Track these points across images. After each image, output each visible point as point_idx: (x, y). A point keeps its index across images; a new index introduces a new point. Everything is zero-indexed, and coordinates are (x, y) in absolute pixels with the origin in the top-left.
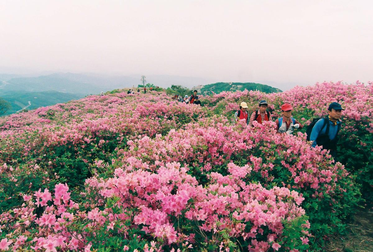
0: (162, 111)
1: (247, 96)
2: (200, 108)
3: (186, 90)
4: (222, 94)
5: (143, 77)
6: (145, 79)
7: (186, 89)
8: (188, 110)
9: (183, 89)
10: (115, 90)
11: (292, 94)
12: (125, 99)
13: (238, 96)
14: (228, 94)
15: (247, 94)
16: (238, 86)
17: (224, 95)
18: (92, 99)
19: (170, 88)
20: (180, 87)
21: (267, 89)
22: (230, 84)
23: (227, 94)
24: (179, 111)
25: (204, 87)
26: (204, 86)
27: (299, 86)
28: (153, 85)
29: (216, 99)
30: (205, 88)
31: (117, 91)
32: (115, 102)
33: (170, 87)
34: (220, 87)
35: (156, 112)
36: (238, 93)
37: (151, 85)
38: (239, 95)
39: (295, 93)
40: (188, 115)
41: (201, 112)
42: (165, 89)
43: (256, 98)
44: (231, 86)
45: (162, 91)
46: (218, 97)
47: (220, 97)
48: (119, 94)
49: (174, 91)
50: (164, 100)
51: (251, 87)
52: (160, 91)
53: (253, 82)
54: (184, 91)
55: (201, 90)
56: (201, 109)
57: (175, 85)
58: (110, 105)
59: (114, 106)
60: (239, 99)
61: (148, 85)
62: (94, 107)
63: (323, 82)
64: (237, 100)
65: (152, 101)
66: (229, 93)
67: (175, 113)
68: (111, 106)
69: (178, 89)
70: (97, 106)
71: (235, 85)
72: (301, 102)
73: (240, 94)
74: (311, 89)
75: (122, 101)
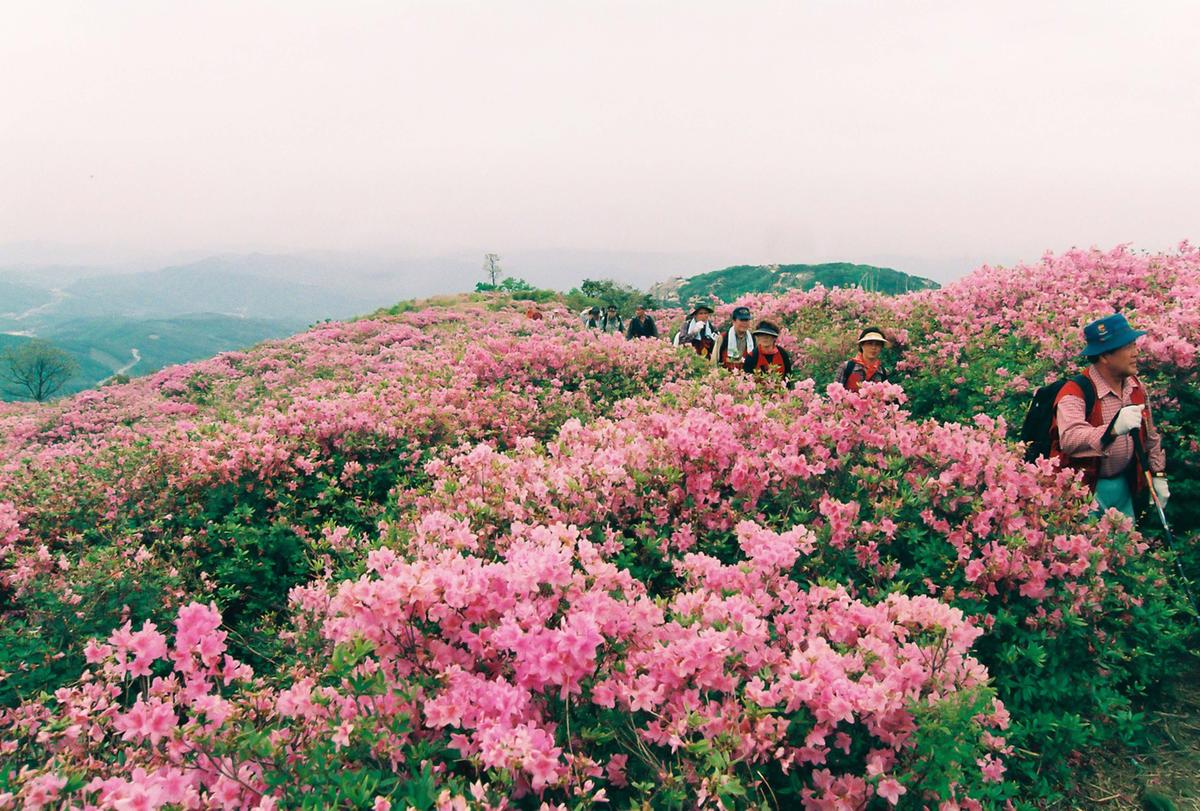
0: (546, 362)
1: (824, 306)
2: (668, 351)
3: (629, 295)
4: (741, 300)
5: (492, 258)
6: (496, 263)
7: (630, 291)
8: (630, 357)
9: (621, 292)
10: (404, 302)
11: (965, 294)
12: (435, 330)
13: (795, 306)
14: (763, 304)
15: (821, 298)
16: (799, 276)
18: (327, 333)
19: (580, 290)
20: (609, 284)
21: (891, 282)
22: (774, 272)
23: (759, 304)
24: (602, 363)
25: (688, 283)
26: (688, 280)
27: (992, 266)
28: (522, 282)
29: (723, 320)
30: (690, 286)
31: (410, 305)
32: (401, 341)
33: (579, 286)
34: (738, 279)
35: (528, 369)
36: (792, 299)
37: (518, 281)
38: (798, 305)
39: (976, 290)
40: (631, 375)
41: (671, 364)
42: (561, 293)
43: (851, 310)
44: (775, 277)
45: (555, 300)
48: (415, 314)
49: (590, 300)
50: (558, 329)
51: (836, 275)
52: (548, 302)
53: (847, 262)
54: (624, 299)
55: (680, 292)
56: (671, 352)
57: (593, 279)
58: (385, 350)
59: (397, 355)
60: (796, 316)
61: (508, 283)
62: (335, 358)
63: (1068, 249)
64: (790, 319)
65: (521, 333)
66: (765, 299)
67: (589, 368)
68: (388, 356)
69: (603, 291)
70: (344, 356)
71: (789, 274)
72: (996, 319)
73: (799, 301)
74: (1029, 274)
75: (423, 337)
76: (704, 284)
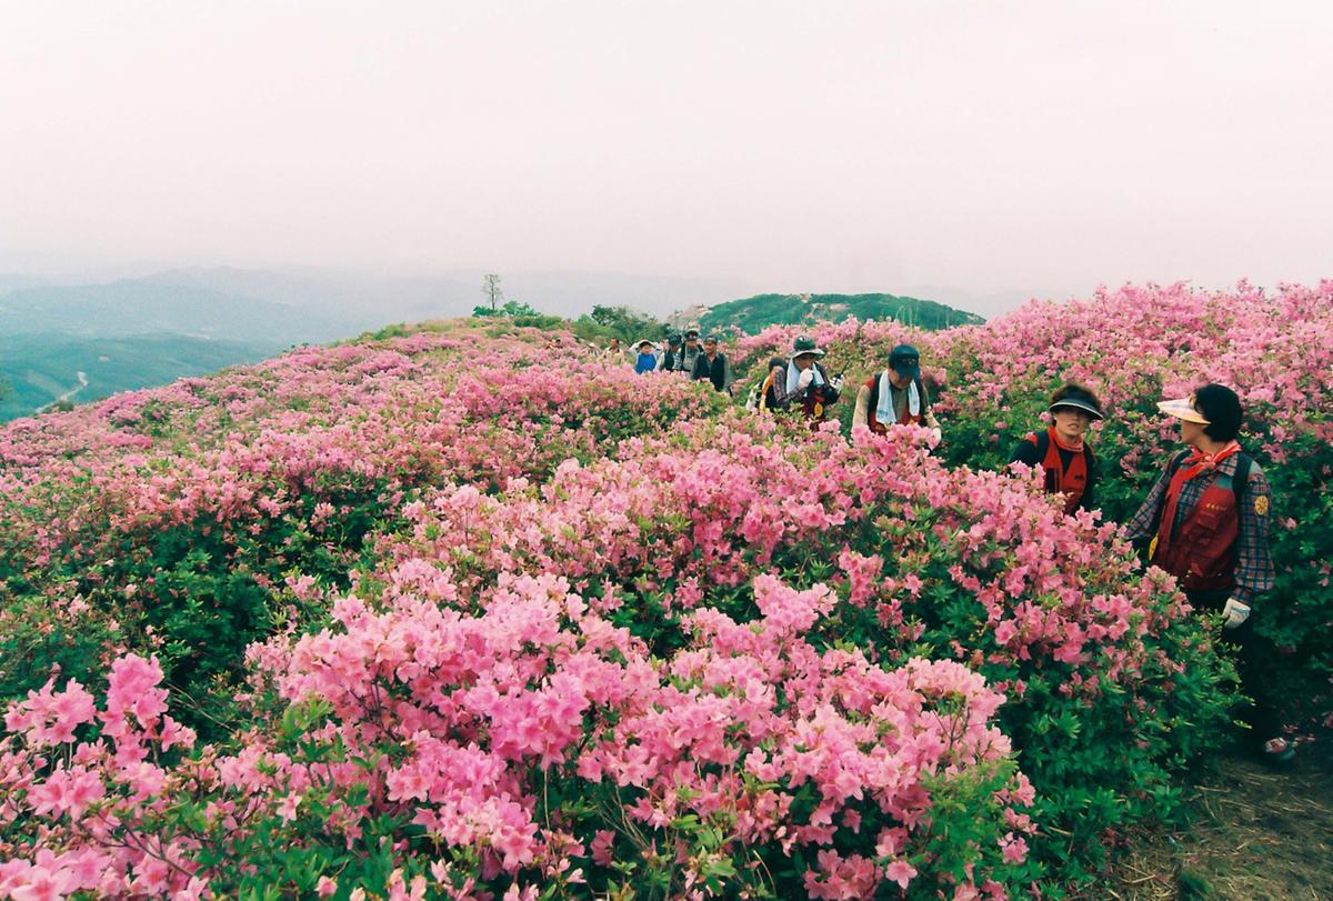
0: (546, 396)
1: (856, 340)
2: (683, 386)
3: (645, 324)
4: (767, 333)
5: (492, 279)
6: (497, 285)
7: (646, 320)
8: (641, 393)
9: (635, 320)
10: (391, 326)
11: (1011, 330)
12: (426, 358)
14: (790, 336)
15: (854, 332)
16: (832, 307)
17: (777, 340)
18: (303, 359)
19: (590, 317)
20: (623, 311)
21: (932, 316)
22: (805, 301)
23: (786, 336)
24: (609, 398)
25: (711, 312)
26: (710, 309)
27: (1041, 300)
28: (526, 306)
29: (745, 354)
30: (714, 315)
31: (399, 329)
32: (386, 369)
33: (589, 312)
34: (764, 309)
35: (527, 403)
36: (824, 330)
37: (522, 306)
38: (828, 338)
39: (1022, 326)
40: (640, 412)
41: (687, 402)
42: (569, 320)
44: (807, 308)
45: (561, 327)
46: (755, 344)
47: (763, 346)
48: (404, 340)
49: (600, 328)
50: (564, 360)
51: (872, 306)
52: (553, 329)
53: (886, 293)
54: (639, 328)
55: (702, 321)
56: (686, 388)
57: (603, 306)
58: (368, 380)
59: (382, 385)
61: (510, 308)
62: (312, 387)
63: (1122, 284)
65: (523, 363)
66: (791, 331)
67: (595, 404)
68: (372, 386)
69: (615, 318)
70: (322, 385)
71: (822, 304)
72: (1044, 358)
73: (829, 334)
74: (1081, 310)
75: (413, 366)
76: (727, 313)
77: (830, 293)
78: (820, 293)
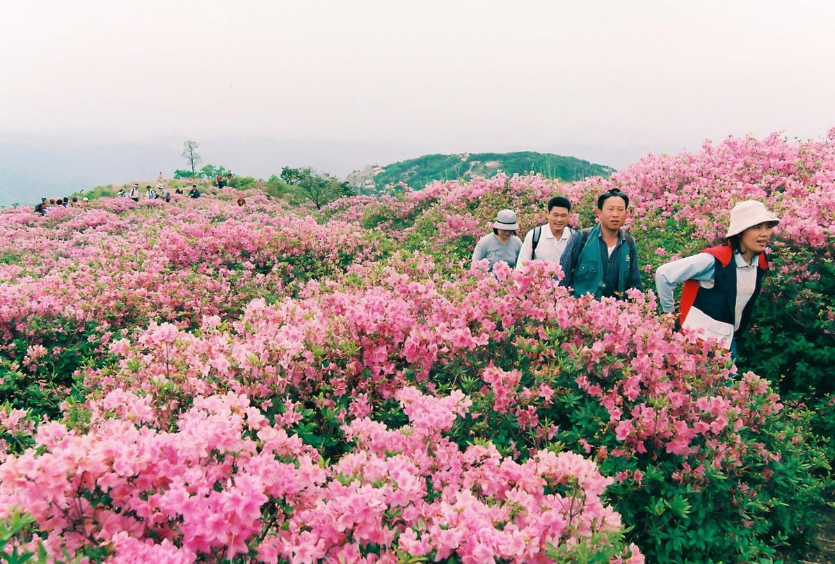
0: (240, 246)
1: (504, 192)
2: (358, 235)
3: (326, 182)
4: (430, 187)
5: (191, 146)
6: (195, 151)
7: (327, 179)
8: (322, 241)
9: (318, 180)
10: (99, 187)
11: (633, 180)
12: (132, 215)
13: (476, 193)
14: (450, 190)
15: (502, 185)
16: (487, 164)
17: (439, 193)
18: (14, 218)
19: (279, 177)
20: (308, 172)
21: (567, 169)
22: (465, 160)
23: (446, 190)
24: (295, 246)
25: (384, 171)
26: (383, 168)
27: (657, 154)
28: (222, 169)
29: (412, 206)
30: (387, 174)
31: (107, 190)
32: (94, 227)
33: (278, 175)
34: (430, 167)
35: (223, 253)
36: (478, 184)
37: (218, 168)
38: (481, 191)
39: (642, 176)
40: (322, 258)
41: (361, 247)
42: (261, 180)
43: (531, 196)
44: (466, 166)
45: (254, 187)
46: (420, 198)
47: (426, 198)
48: (112, 200)
49: (289, 187)
50: (256, 215)
51: (520, 163)
52: (247, 188)
53: (533, 151)
54: (322, 186)
55: (376, 179)
56: (360, 236)
57: (291, 167)
58: (78, 236)
59: (91, 239)
60: (479, 202)
61: (208, 171)
62: (23, 243)
63: (725, 137)
64: (474, 204)
65: (221, 219)
66: (452, 186)
67: (282, 252)
68: (82, 241)
69: (301, 178)
70: (33, 241)
71: (479, 162)
72: (661, 202)
73: (482, 187)
74: (692, 161)
75: (121, 223)
76: (397, 172)
77: (486, 152)
78: (477, 152)
